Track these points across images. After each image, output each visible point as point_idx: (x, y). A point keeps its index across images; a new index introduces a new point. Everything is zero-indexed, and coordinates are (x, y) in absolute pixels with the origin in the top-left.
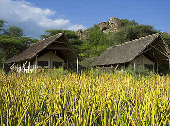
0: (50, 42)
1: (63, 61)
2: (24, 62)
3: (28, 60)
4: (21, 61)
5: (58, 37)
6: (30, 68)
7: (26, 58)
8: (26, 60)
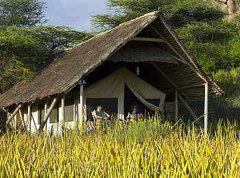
0: (121, 41)
1: (162, 96)
2: (48, 100)
3: (59, 96)
4: (38, 99)
5: (144, 24)
6: (65, 120)
7: (53, 91)
8: (54, 96)
